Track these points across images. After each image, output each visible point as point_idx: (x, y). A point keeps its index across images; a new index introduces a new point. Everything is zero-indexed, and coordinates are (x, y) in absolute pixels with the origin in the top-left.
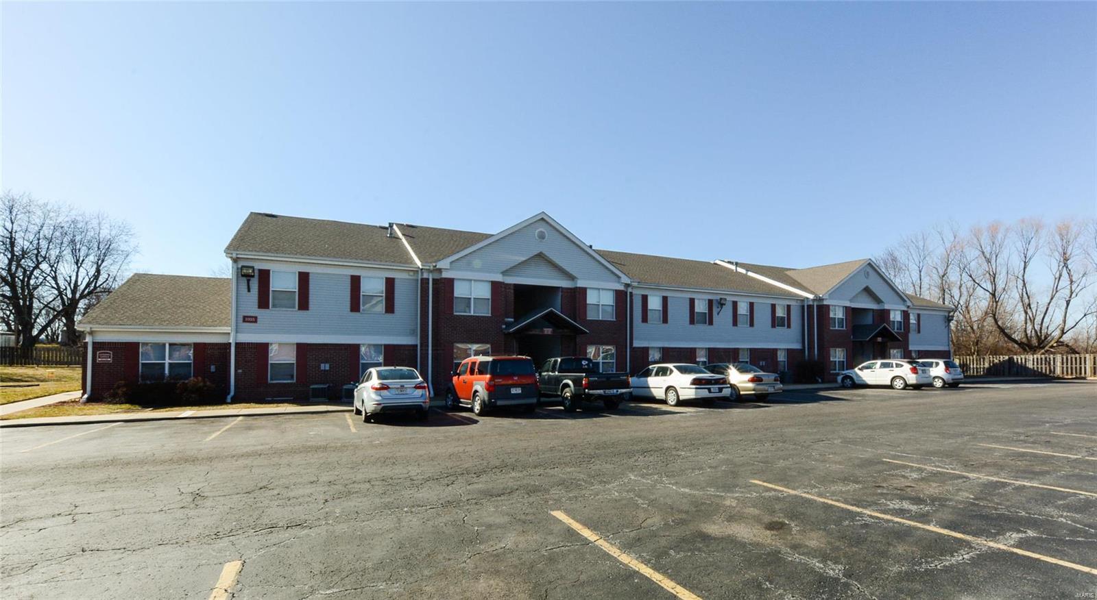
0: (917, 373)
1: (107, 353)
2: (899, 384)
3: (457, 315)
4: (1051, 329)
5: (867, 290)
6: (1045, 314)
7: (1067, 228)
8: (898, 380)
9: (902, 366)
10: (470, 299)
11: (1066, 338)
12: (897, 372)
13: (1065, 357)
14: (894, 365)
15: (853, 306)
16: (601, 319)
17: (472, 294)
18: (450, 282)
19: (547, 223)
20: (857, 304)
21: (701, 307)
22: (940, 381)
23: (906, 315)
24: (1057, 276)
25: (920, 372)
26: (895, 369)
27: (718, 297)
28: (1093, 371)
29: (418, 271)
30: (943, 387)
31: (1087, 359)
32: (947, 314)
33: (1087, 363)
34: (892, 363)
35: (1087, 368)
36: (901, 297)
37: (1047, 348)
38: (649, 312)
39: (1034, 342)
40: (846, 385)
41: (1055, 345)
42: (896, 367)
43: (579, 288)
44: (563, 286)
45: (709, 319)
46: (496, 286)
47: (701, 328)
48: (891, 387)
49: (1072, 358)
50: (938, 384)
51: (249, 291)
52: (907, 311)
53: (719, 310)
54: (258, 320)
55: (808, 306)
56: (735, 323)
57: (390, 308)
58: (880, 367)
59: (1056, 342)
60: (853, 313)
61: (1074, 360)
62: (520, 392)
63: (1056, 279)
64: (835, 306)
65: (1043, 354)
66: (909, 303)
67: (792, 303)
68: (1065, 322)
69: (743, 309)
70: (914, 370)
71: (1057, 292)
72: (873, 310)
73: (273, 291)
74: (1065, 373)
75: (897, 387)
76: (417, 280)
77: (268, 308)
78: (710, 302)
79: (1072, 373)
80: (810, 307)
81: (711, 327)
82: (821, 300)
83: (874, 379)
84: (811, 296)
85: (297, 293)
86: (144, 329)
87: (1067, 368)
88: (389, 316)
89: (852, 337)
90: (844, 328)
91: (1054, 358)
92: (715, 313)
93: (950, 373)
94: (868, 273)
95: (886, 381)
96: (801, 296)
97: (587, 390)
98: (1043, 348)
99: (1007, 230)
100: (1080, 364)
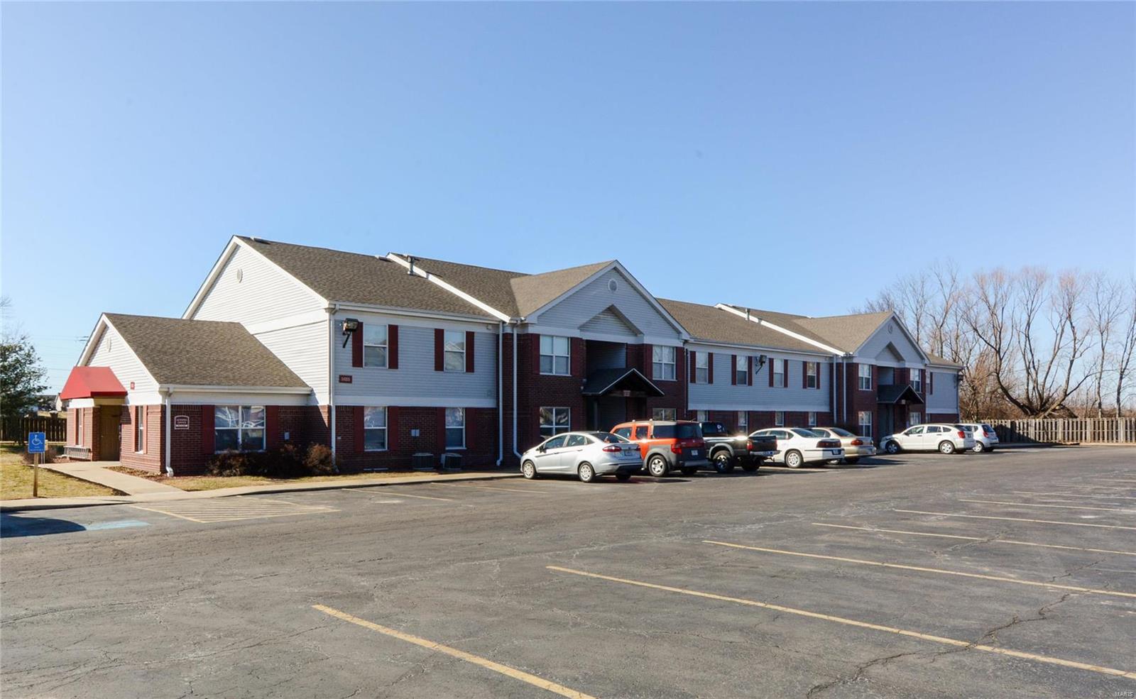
0: (964, 437)
1: (183, 418)
2: (947, 448)
3: (543, 376)
4: (1052, 391)
5: (891, 348)
6: (1048, 373)
7: (1072, 283)
8: (946, 445)
9: (949, 430)
10: (552, 357)
11: (1068, 402)
12: (945, 436)
13: (1066, 422)
14: (942, 430)
15: (879, 365)
16: (663, 379)
17: (555, 353)
18: (536, 338)
19: (621, 274)
20: (881, 362)
21: (742, 365)
22: (979, 445)
23: (922, 372)
24: (1059, 331)
25: (966, 436)
26: (942, 433)
27: (758, 354)
28: (1093, 436)
29: (498, 325)
30: (981, 452)
31: (1088, 423)
32: (956, 373)
33: (1088, 427)
34: (940, 428)
35: (1087, 433)
36: (920, 355)
37: (1049, 411)
38: (697, 370)
39: (1036, 402)
40: (890, 451)
41: (1057, 408)
42: (944, 431)
43: (646, 345)
44: (629, 343)
45: (747, 379)
46: (574, 343)
47: (742, 389)
48: (938, 451)
49: (1073, 422)
50: (978, 448)
51: (344, 347)
52: (925, 370)
53: (758, 368)
54: (353, 379)
55: (837, 364)
56: (771, 384)
57: (470, 367)
58: (927, 432)
59: (1059, 405)
60: (878, 371)
61: (1075, 424)
62: (697, 454)
63: (1057, 335)
64: (864, 364)
65: (1045, 417)
66: (927, 362)
67: (821, 361)
68: (1068, 382)
69: (778, 368)
70: (962, 434)
71: (1059, 349)
72: (894, 368)
73: (366, 346)
74: (1066, 439)
75: (945, 451)
76: (498, 336)
77: (362, 367)
78: (750, 359)
79: (1073, 439)
80: (839, 365)
81: (750, 387)
82: (851, 357)
83: (921, 444)
84: (841, 354)
85: (387, 349)
86: (229, 389)
87: (1068, 433)
88: (470, 374)
89: (877, 399)
90: (871, 390)
91: (1056, 422)
92: (754, 372)
93: (988, 438)
94: (891, 327)
95: (934, 445)
96: (831, 353)
97: (751, 452)
98: (1045, 411)
99: (1012, 281)
100: (1081, 429)
